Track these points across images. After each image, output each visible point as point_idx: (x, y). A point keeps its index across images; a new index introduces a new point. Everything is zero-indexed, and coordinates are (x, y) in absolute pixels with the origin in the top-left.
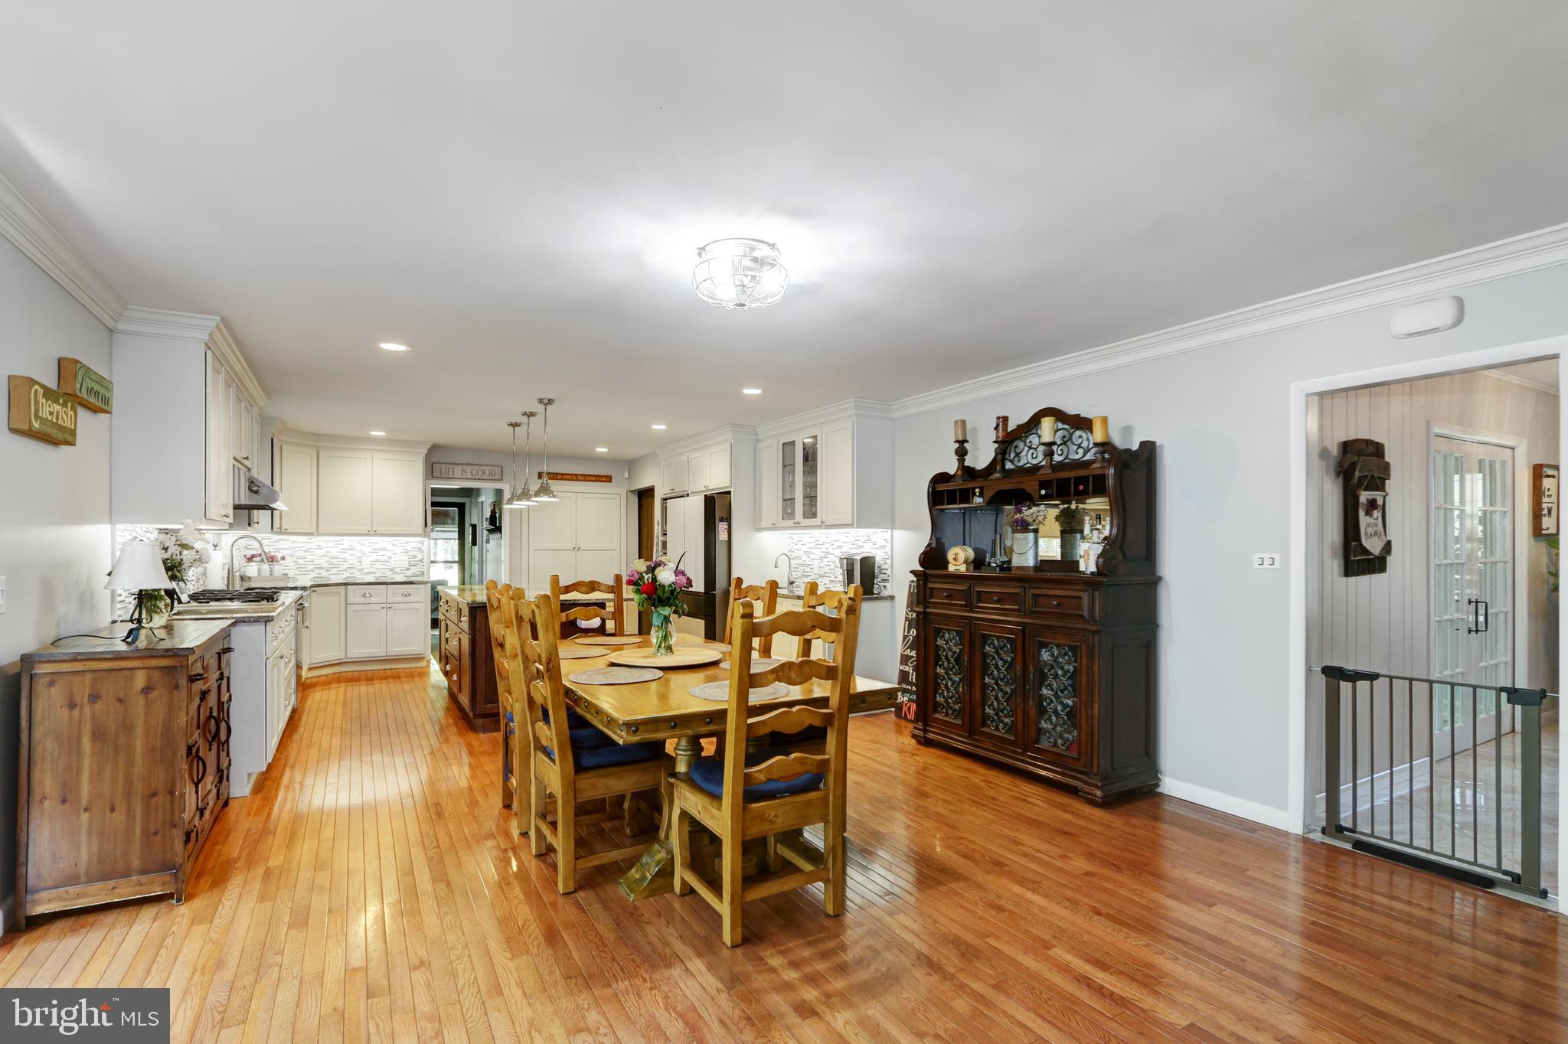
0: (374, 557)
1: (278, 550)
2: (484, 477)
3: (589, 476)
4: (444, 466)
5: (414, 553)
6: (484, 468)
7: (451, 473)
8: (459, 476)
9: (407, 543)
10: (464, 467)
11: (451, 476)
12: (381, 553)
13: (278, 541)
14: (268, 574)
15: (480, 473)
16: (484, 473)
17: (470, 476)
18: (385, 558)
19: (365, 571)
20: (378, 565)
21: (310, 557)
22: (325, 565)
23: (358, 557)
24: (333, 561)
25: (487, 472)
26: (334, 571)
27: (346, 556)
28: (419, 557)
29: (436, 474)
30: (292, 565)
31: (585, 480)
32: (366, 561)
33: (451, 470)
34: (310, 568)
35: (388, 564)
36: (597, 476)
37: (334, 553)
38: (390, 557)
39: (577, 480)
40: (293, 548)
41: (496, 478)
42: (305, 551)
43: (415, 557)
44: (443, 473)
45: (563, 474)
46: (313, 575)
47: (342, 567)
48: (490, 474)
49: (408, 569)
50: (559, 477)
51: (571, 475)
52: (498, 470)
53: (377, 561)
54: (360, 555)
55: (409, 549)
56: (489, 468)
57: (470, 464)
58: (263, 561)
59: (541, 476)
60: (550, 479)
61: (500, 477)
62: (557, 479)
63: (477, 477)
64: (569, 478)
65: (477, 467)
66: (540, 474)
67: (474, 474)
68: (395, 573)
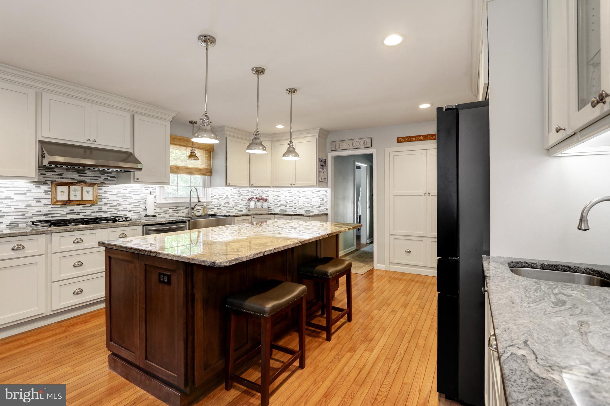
0: (304, 200)
1: (267, 195)
2: (360, 146)
4: (337, 143)
5: (322, 197)
6: (359, 140)
7: (341, 147)
8: (345, 148)
9: (319, 191)
10: (348, 141)
11: (341, 148)
12: (308, 197)
13: (268, 191)
14: (260, 207)
15: (358, 144)
16: (360, 144)
17: (351, 147)
18: (309, 200)
19: (301, 207)
20: (306, 204)
21: (279, 199)
22: (285, 203)
23: (298, 200)
24: (288, 201)
25: (362, 143)
26: (288, 207)
27: (292, 199)
28: (325, 200)
29: (333, 149)
30: (273, 204)
32: (301, 202)
33: (341, 145)
34: (279, 204)
35: (310, 203)
37: (288, 197)
38: (311, 200)
39: (428, 139)
40: (273, 194)
41: (367, 146)
42: (278, 196)
43: (323, 199)
44: (337, 147)
45: (415, 137)
46: (280, 208)
47: (291, 205)
48: (364, 144)
49: (320, 207)
50: (413, 139)
51: (423, 136)
52: (368, 140)
53: (306, 201)
54: (298, 198)
55: (320, 195)
56: (363, 140)
57: (352, 139)
58: (258, 201)
59: (399, 140)
60: (406, 141)
61: (370, 145)
62: (411, 141)
63: (356, 147)
64: (422, 138)
65: (355, 141)
66: (398, 138)
67: (354, 145)
68: (314, 209)
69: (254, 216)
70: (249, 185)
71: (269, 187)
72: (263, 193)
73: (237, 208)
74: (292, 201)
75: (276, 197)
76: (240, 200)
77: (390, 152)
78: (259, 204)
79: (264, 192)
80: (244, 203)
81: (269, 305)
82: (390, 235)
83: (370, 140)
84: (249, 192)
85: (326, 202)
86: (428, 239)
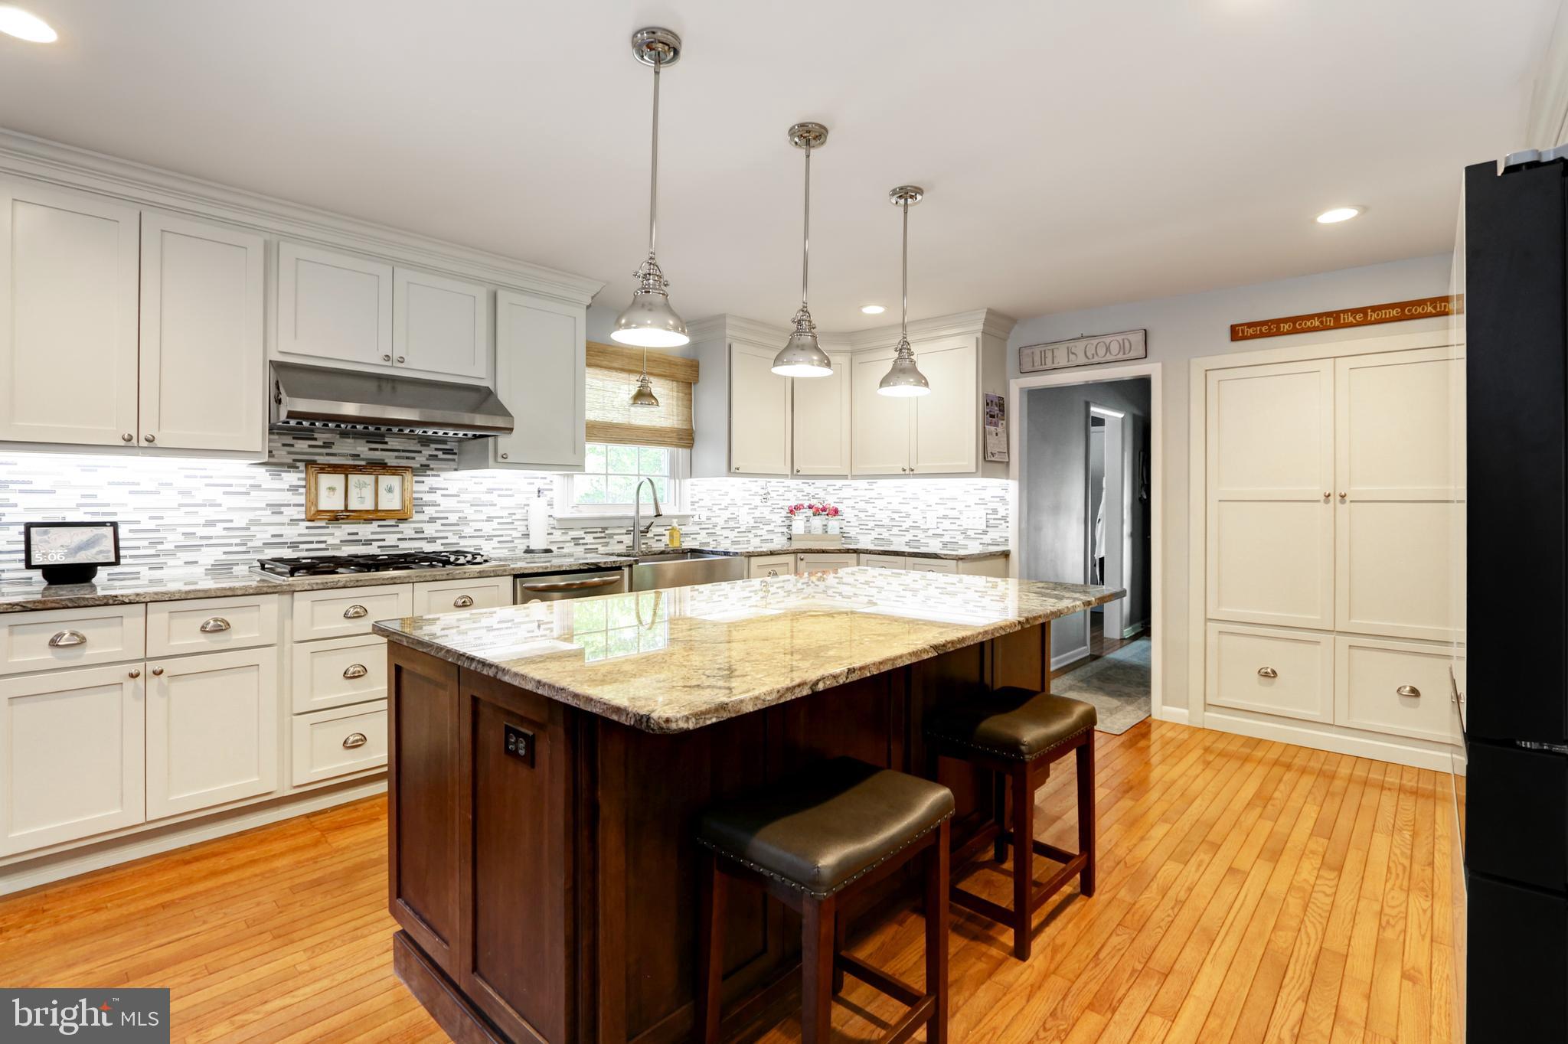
0: (942, 511)
1: (841, 501)
2: (1109, 358)
3: (1375, 309)
4: (1037, 351)
5: (991, 506)
6: (1107, 340)
7: (1049, 361)
8: (1064, 363)
9: (984, 488)
10: (1071, 344)
11: (1049, 365)
12: (950, 504)
13: (840, 489)
14: (820, 531)
15: (1102, 351)
16: (1108, 349)
17: (1082, 360)
18: (954, 513)
19: (930, 533)
20: (946, 524)
21: (871, 511)
22: (886, 522)
23: (923, 511)
24: (895, 516)
25: (1115, 347)
26: (895, 531)
27: (905, 508)
28: (1002, 513)
29: (1027, 367)
30: (854, 522)
31: (1363, 322)
32: (932, 518)
33: (1049, 354)
34: (871, 524)
35: (958, 522)
36: (1402, 305)
37: (895, 506)
38: (961, 512)
39: (1338, 326)
40: (855, 497)
41: (1132, 354)
42: (867, 502)
43: (995, 511)
44: (1037, 362)
45: (1293, 320)
46: (874, 535)
47: (905, 526)
48: (1122, 348)
49: (985, 533)
50: (1285, 327)
51: (1320, 316)
52: (1138, 338)
53: (945, 517)
54: (923, 507)
55: (988, 499)
56: (1120, 338)
57: (1082, 337)
58: (814, 515)
59: (1238, 333)
60: (1262, 335)
61: (1142, 353)
62: (1279, 333)
63: (1096, 359)
64: (1317, 323)
65: (1095, 342)
66: (1233, 328)
67: (1089, 354)
68: (968, 537)
69: (802, 556)
70: (789, 473)
71: (845, 477)
72: (828, 493)
73: (759, 532)
74: (908, 516)
75: (862, 505)
76: (766, 512)
77: (1206, 371)
78: (817, 522)
79: (830, 489)
80: (778, 518)
81: (829, 859)
82: (1207, 620)
83: (1140, 336)
84: (793, 491)
85: (1004, 518)
86: (1339, 638)
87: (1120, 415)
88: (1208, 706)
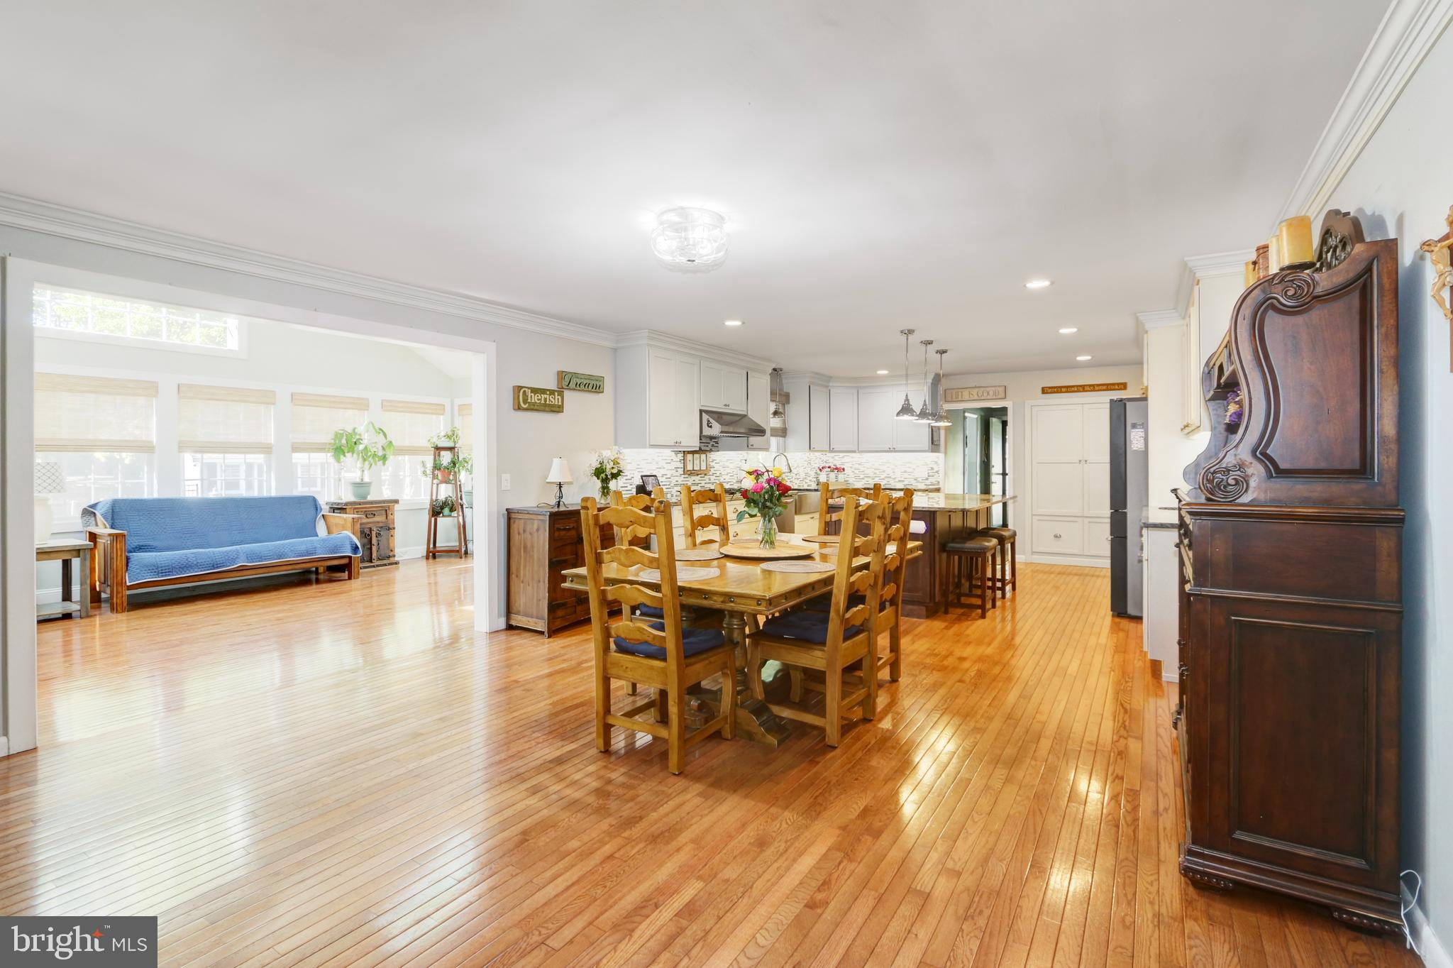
0: (903, 469)
1: (843, 463)
2: (989, 397)
3: (1098, 385)
4: (954, 391)
5: (931, 466)
6: (988, 389)
7: (960, 397)
8: (967, 398)
10: (970, 390)
11: (960, 399)
12: (906, 465)
13: (843, 457)
14: (835, 480)
15: (985, 394)
16: (988, 393)
17: (976, 397)
18: (911, 470)
20: (906, 475)
21: (862, 469)
22: (872, 475)
24: (877, 472)
25: (991, 393)
28: (936, 469)
29: (949, 399)
30: (852, 475)
31: (1094, 390)
33: (960, 394)
34: (862, 476)
35: (913, 474)
36: (1107, 385)
37: (876, 467)
38: (914, 469)
39: (1084, 391)
40: (853, 462)
41: (999, 397)
42: (859, 464)
44: (954, 397)
45: (1067, 387)
46: (864, 482)
48: (995, 394)
49: (927, 479)
50: (1063, 390)
52: (1002, 389)
53: (905, 472)
56: (993, 389)
57: (976, 387)
58: (831, 471)
59: (1045, 391)
60: (1054, 392)
61: (1003, 396)
62: (1061, 392)
63: (982, 398)
64: (1076, 389)
65: (982, 389)
66: (1043, 389)
67: (980, 395)
68: (918, 482)
70: (829, 450)
71: (854, 452)
72: (835, 460)
73: (807, 481)
74: (884, 471)
75: (857, 466)
76: (808, 470)
77: (1032, 406)
78: (832, 475)
79: (836, 458)
80: (813, 474)
82: (1033, 515)
83: (1003, 389)
84: (818, 459)
85: (937, 472)
86: (1085, 519)
87: (975, 416)
88: (1033, 553)
